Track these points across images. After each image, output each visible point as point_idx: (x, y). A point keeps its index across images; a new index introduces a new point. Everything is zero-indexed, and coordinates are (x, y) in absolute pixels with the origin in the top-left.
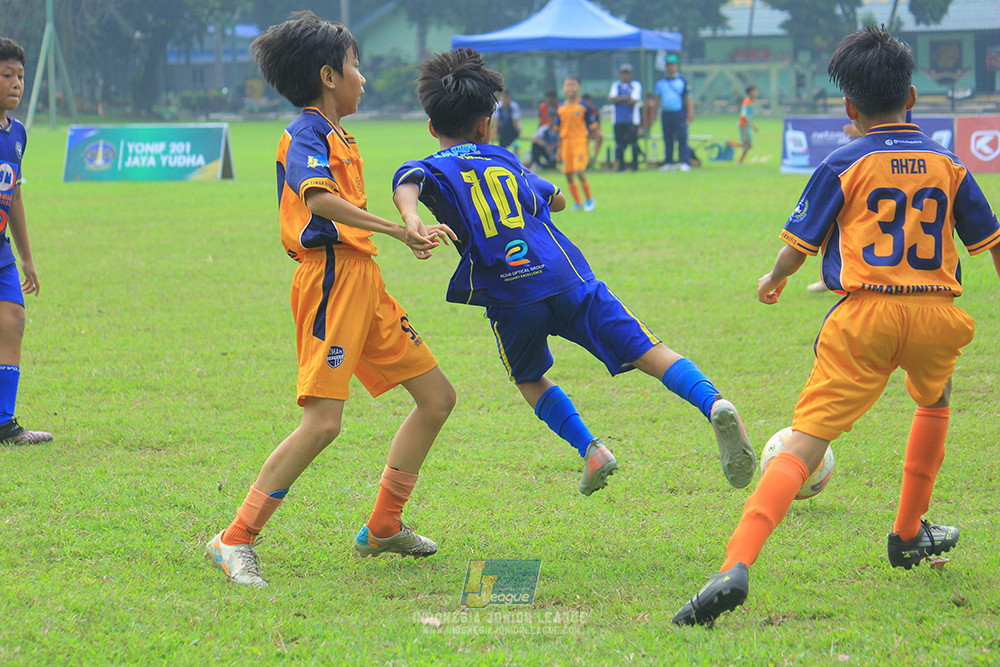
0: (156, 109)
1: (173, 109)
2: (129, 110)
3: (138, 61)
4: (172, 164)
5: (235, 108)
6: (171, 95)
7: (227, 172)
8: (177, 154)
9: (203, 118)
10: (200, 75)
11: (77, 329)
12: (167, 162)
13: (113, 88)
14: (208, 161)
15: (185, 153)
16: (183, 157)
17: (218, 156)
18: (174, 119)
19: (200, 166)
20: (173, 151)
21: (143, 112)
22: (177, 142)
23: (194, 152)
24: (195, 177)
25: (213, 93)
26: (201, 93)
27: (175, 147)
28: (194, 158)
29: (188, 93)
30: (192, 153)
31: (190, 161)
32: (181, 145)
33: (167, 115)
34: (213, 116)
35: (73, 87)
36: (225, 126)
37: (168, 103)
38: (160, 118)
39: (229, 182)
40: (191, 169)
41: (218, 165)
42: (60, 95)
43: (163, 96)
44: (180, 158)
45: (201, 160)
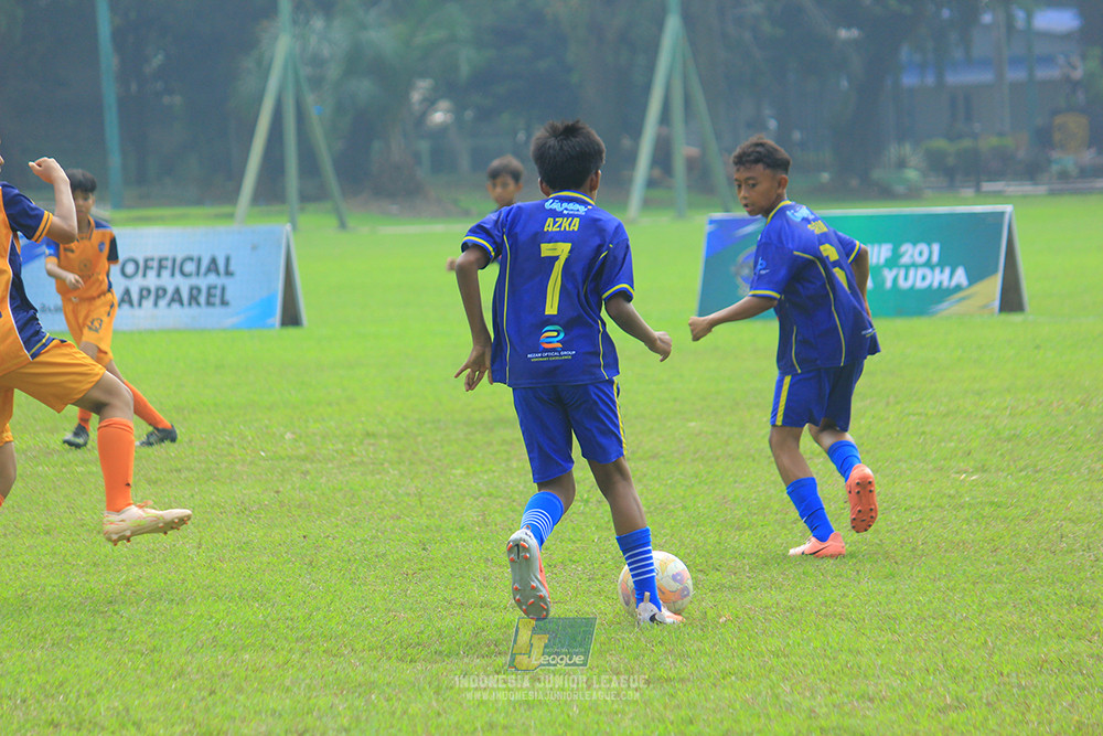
0: (877, 174)
1: (912, 174)
2: (825, 177)
3: (844, 84)
4: (904, 285)
5: (1031, 172)
6: (907, 148)
7: (1011, 300)
8: (915, 265)
9: (969, 192)
10: (963, 106)
11: (711, 614)
12: (895, 280)
13: (797, 135)
14: (974, 278)
15: (928, 264)
16: (927, 271)
17: (995, 271)
18: (913, 194)
19: (958, 288)
20: (905, 260)
21: (854, 182)
22: (915, 243)
23: (948, 261)
24: (949, 308)
25: (989, 142)
26: (967, 143)
27: (910, 252)
28: (947, 271)
29: (940, 144)
30: (942, 264)
31: (939, 278)
32: (923, 247)
33: (900, 189)
34: (987, 186)
35: (718, 136)
36: (1008, 208)
37: (902, 164)
38: (885, 193)
39: (1016, 318)
40: (940, 295)
41: (993, 286)
42: (694, 151)
43: (892, 152)
44: (921, 272)
45: (960, 276)
